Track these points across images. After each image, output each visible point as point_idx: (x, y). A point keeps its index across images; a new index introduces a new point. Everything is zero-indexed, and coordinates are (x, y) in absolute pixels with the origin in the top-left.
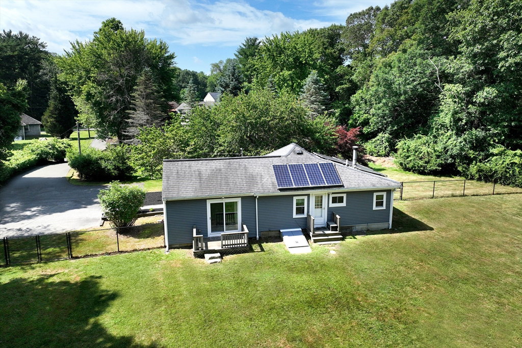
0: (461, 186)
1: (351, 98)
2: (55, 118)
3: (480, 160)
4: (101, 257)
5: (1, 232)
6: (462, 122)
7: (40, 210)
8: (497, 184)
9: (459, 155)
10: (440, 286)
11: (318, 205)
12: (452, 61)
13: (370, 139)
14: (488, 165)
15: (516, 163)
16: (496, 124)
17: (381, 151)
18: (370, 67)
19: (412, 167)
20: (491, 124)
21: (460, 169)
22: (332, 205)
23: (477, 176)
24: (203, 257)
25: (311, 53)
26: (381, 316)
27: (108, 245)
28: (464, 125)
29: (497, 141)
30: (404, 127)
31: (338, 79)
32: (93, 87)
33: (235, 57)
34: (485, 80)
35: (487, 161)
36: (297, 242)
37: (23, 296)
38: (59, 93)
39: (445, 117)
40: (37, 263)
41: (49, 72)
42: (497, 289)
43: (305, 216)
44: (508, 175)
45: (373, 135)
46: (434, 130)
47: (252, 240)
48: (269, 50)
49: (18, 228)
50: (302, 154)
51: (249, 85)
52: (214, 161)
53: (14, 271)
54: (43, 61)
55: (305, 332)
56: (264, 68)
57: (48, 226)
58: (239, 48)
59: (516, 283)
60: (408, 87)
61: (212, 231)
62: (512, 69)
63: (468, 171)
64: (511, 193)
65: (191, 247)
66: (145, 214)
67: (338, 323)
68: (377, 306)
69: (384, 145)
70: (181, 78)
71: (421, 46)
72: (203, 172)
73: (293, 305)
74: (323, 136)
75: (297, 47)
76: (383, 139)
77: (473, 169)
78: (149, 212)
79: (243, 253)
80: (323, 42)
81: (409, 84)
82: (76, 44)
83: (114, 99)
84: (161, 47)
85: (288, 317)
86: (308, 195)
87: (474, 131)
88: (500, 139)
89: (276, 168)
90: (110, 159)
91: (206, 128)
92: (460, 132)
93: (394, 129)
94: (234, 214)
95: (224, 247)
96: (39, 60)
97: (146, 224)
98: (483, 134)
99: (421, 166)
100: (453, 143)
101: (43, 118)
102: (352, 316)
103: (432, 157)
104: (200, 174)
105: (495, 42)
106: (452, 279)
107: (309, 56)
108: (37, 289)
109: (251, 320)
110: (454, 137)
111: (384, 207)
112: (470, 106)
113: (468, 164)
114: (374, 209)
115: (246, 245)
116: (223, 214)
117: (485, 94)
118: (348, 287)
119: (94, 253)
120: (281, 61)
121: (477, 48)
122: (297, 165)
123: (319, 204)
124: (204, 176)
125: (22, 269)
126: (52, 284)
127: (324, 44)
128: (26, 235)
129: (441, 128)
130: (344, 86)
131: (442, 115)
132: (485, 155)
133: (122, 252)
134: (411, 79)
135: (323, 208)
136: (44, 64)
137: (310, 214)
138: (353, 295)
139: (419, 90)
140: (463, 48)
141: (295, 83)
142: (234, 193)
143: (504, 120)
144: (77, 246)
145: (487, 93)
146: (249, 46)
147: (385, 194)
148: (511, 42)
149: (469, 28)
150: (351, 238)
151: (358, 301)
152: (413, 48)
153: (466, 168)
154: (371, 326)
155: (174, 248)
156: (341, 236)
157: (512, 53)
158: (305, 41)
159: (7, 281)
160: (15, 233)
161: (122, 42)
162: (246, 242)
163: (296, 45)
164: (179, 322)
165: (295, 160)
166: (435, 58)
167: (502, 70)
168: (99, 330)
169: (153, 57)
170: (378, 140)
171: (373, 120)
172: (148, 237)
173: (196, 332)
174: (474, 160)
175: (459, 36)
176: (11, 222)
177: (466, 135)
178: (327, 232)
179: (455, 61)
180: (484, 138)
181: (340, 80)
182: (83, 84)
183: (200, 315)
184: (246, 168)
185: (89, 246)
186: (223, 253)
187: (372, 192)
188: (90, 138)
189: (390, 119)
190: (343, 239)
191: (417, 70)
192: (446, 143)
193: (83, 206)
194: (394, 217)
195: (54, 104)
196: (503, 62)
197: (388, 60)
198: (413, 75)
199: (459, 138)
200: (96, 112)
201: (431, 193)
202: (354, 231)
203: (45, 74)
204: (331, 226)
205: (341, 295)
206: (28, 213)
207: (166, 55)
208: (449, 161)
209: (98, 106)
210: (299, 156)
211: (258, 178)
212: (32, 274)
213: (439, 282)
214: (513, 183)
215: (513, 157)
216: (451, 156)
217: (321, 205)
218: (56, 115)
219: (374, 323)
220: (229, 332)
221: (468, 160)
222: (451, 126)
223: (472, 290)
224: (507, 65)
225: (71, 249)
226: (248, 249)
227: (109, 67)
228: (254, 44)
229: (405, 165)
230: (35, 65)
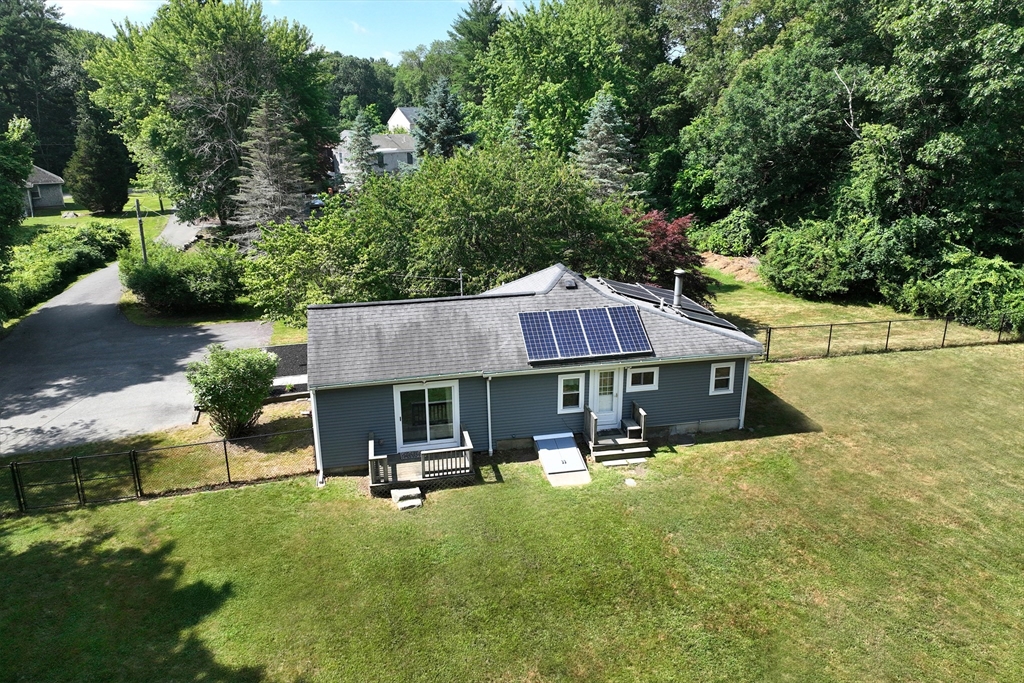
0: (884, 327)
1: (681, 132)
2: (89, 173)
3: (923, 274)
4: (197, 494)
5: (2, 438)
6: (894, 197)
7: (74, 385)
8: (953, 323)
9: (884, 264)
10: (823, 555)
11: (605, 389)
12: (880, 77)
13: (715, 219)
14: (938, 284)
15: (991, 285)
16: (958, 206)
17: (735, 245)
18: (719, 71)
19: (793, 286)
20: (950, 201)
21: (884, 291)
22: (631, 389)
23: (916, 305)
24: (388, 496)
25: (601, 43)
26: (711, 620)
27: (209, 468)
28: (897, 204)
29: (958, 237)
30: (782, 201)
31: (656, 93)
32: (162, 121)
33: (449, 38)
34: (944, 114)
35: (936, 276)
36: (564, 462)
37: (56, 580)
38: (95, 122)
39: (861, 188)
40: (78, 509)
41: (72, 70)
42: (924, 561)
43: (580, 409)
44: (974, 307)
45: (722, 212)
46: (839, 212)
47: (479, 457)
48: (516, 38)
49: (35, 427)
50: (576, 287)
51: (478, 107)
52: (406, 306)
53: (36, 526)
54: (56, 48)
55: (572, 655)
56: (507, 75)
57: (93, 422)
58: (457, 18)
59: (961, 549)
60: (791, 125)
61: (406, 441)
62: (996, 101)
63: (900, 295)
64: (976, 344)
65: (364, 473)
66: (277, 395)
67: (632, 637)
68: (704, 599)
69: (741, 234)
70: (341, 73)
71: (821, 39)
72: (386, 330)
73: (552, 599)
74: (619, 237)
75: (574, 33)
76: (741, 221)
77: (909, 291)
78: (284, 392)
79: (463, 486)
80: (627, 14)
81: (793, 120)
82: (124, 28)
83: (206, 148)
84: (297, 36)
85: (543, 625)
86: (587, 373)
87: (915, 220)
88: (965, 234)
89: (525, 318)
90: (205, 275)
91: (391, 222)
92: (887, 216)
93: (762, 205)
94: (445, 404)
95: (427, 476)
96: (49, 44)
97: (281, 419)
98: (933, 223)
99: (811, 284)
100: (873, 238)
101: (67, 172)
102: (659, 620)
103: (831, 267)
104: (379, 334)
105: (966, 44)
106: (845, 541)
107: (598, 52)
108: (80, 566)
109: (475, 629)
110: (877, 228)
111: (731, 390)
112: (911, 167)
113: (901, 283)
114: (710, 394)
115: (468, 471)
116: (425, 404)
117: (941, 147)
118: (655, 559)
119: (184, 486)
120: (541, 63)
121: (930, 56)
122: (565, 312)
123: (607, 386)
124: (388, 340)
125: (50, 520)
126: (108, 554)
127: (629, 19)
128: (52, 443)
129: (852, 208)
130: (668, 107)
131: (856, 182)
132: (935, 265)
133: (235, 483)
134: (797, 110)
135: (614, 393)
136: (60, 53)
137: (590, 406)
138: (663, 576)
139: (813, 132)
140: (902, 52)
141: (568, 107)
142: (445, 372)
143: (974, 198)
144: (150, 471)
145: (944, 145)
146: (478, 14)
147: (732, 366)
148: (996, 46)
149: (916, 14)
150: (666, 452)
151: (671, 589)
152: (807, 38)
153: (895, 290)
154: (691, 641)
155: (335, 475)
156: (647, 449)
157: (997, 68)
158: (589, 20)
159: (24, 549)
160: (29, 438)
161: (218, 28)
162: (468, 465)
163: (571, 28)
164: (346, 636)
165: (564, 301)
166: (847, 68)
167: (976, 102)
168: (198, 654)
169: (283, 58)
170: (731, 222)
171: (722, 184)
172: (283, 450)
173: (376, 656)
174: (912, 274)
175: (896, 27)
176: (19, 414)
177: (898, 225)
178: (621, 441)
179: (886, 77)
180: (934, 231)
181: (660, 95)
182: (143, 115)
183: (383, 621)
184: (467, 320)
185: (173, 471)
186: (426, 487)
187: (707, 364)
188: (163, 212)
189: (754, 186)
190: (650, 455)
191: (810, 91)
192: (861, 238)
193: (157, 376)
194: (752, 400)
195: (87, 145)
196: (980, 84)
197: (755, 63)
198: (802, 100)
199: (886, 230)
200: (173, 170)
201: (825, 345)
202: (672, 434)
203: (63, 75)
204: (629, 428)
205: (641, 576)
206: (51, 393)
207: (308, 52)
208: (864, 275)
209: (176, 157)
210: (571, 293)
211: (492, 340)
212: (70, 532)
213: (822, 548)
214: (983, 322)
215: (985, 271)
216: (869, 266)
217: (612, 389)
218: (91, 166)
219: (697, 635)
220: (436, 655)
221: (900, 275)
222: (870, 206)
223: (880, 564)
224: (987, 92)
225: (138, 474)
226: (473, 478)
227: (195, 81)
228: (488, 11)
229: (780, 280)
230: (42, 55)
